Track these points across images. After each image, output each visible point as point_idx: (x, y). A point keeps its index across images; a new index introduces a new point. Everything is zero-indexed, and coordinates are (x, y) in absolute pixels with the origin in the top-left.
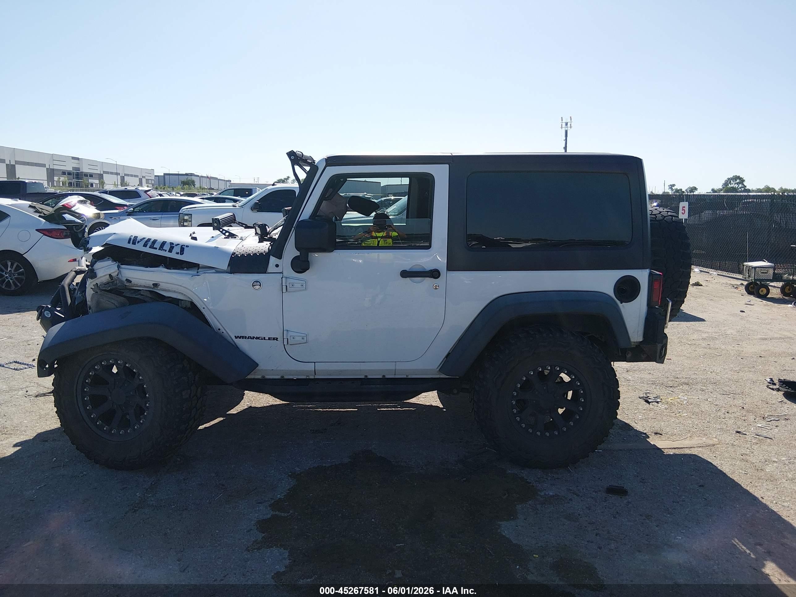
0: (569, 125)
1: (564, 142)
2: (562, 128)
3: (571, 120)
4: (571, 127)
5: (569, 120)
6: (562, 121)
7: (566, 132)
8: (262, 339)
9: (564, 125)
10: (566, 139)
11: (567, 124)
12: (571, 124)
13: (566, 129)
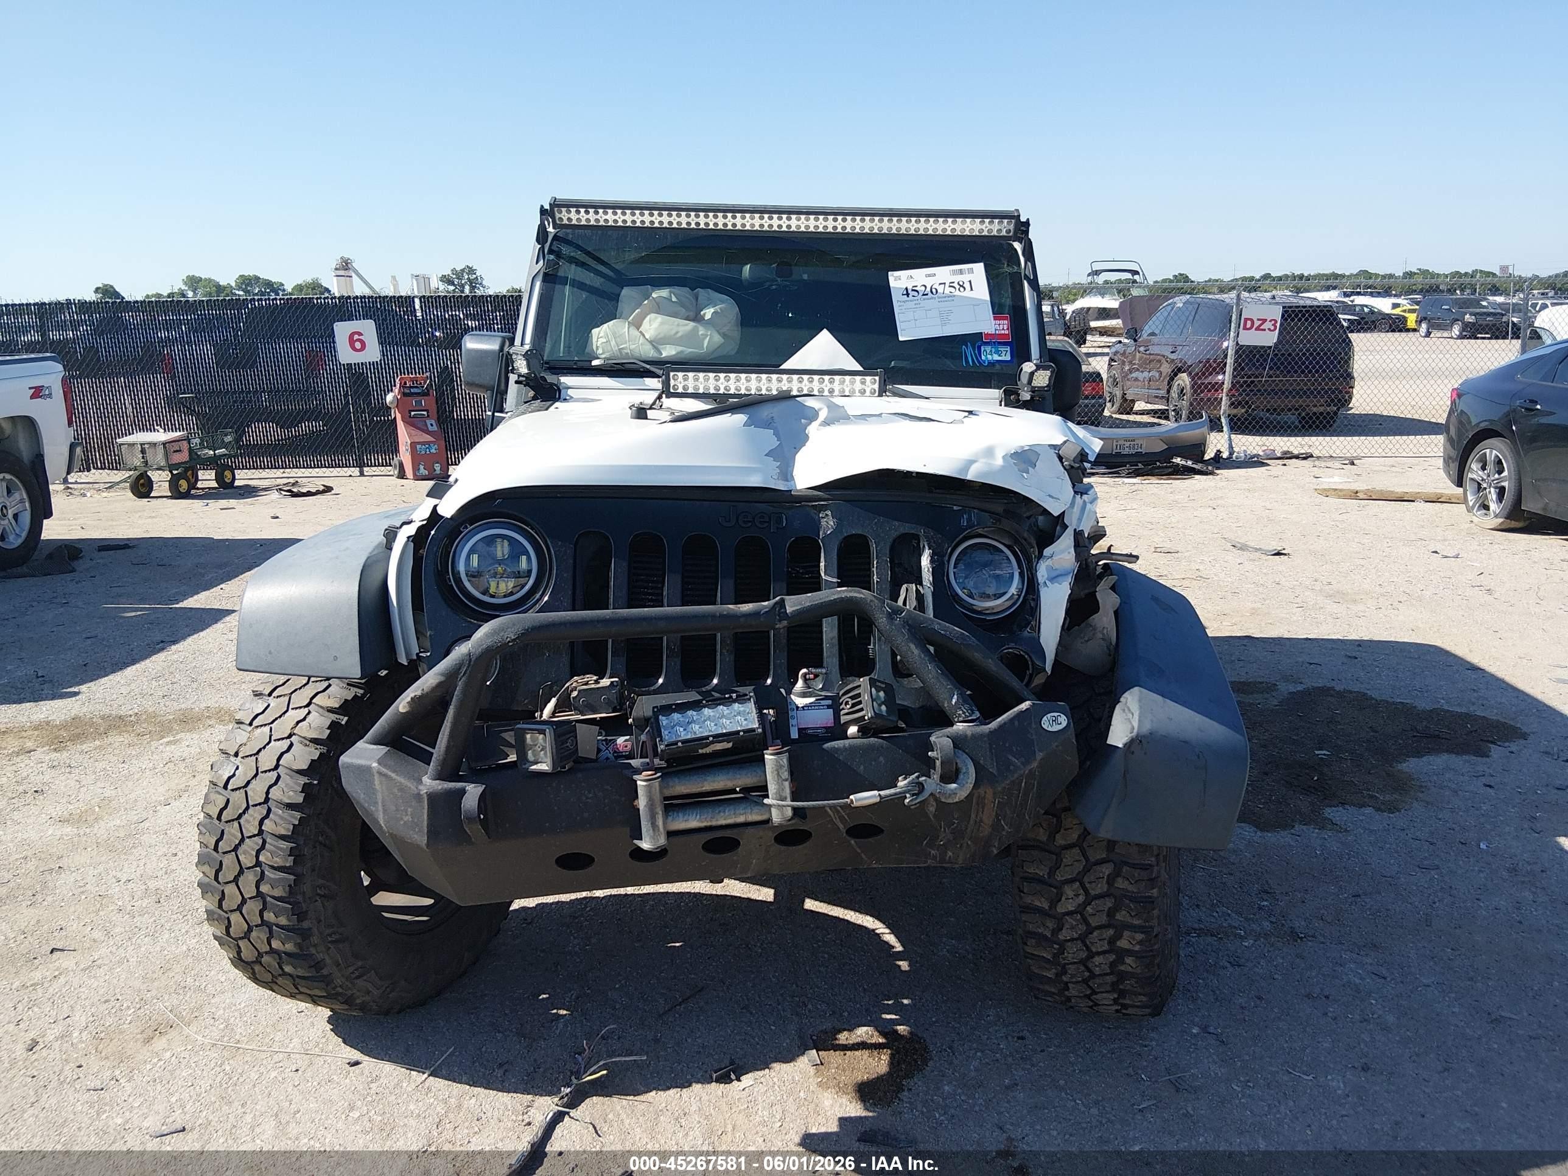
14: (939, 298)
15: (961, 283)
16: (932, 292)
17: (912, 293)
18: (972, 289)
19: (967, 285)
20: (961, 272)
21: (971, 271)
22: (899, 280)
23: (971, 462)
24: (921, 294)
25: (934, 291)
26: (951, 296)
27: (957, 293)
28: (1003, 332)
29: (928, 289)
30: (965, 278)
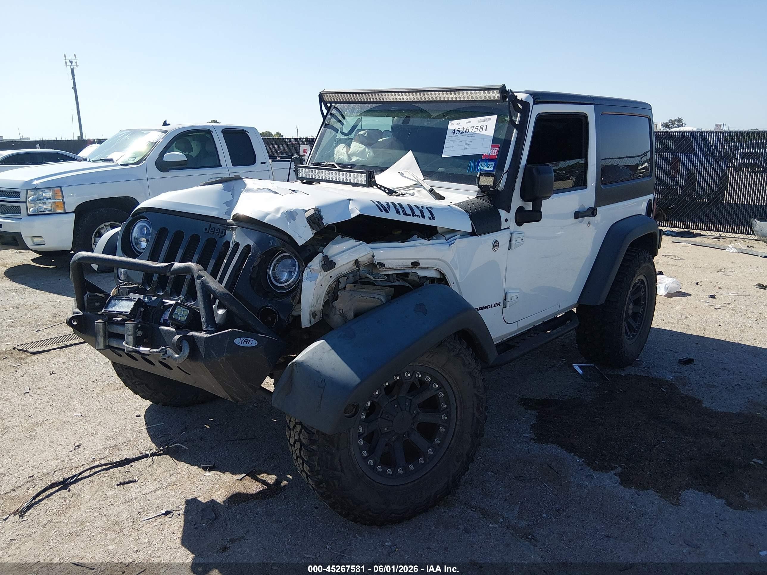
0: (74, 62)
1: (72, 81)
2: (66, 65)
3: (76, 58)
4: (77, 65)
5: (73, 58)
6: (65, 57)
7: (72, 70)
8: (489, 307)
9: (68, 63)
10: (74, 79)
11: (71, 62)
12: (76, 63)
13: (72, 67)
14: (468, 134)
15: (482, 127)
16: (466, 132)
17: (456, 132)
18: (486, 130)
19: (484, 128)
20: (484, 120)
21: (489, 120)
22: (454, 125)
23: (268, 214)
24: (460, 132)
25: (467, 131)
26: (475, 134)
27: (478, 132)
28: (493, 154)
29: (465, 130)
30: (484, 124)
